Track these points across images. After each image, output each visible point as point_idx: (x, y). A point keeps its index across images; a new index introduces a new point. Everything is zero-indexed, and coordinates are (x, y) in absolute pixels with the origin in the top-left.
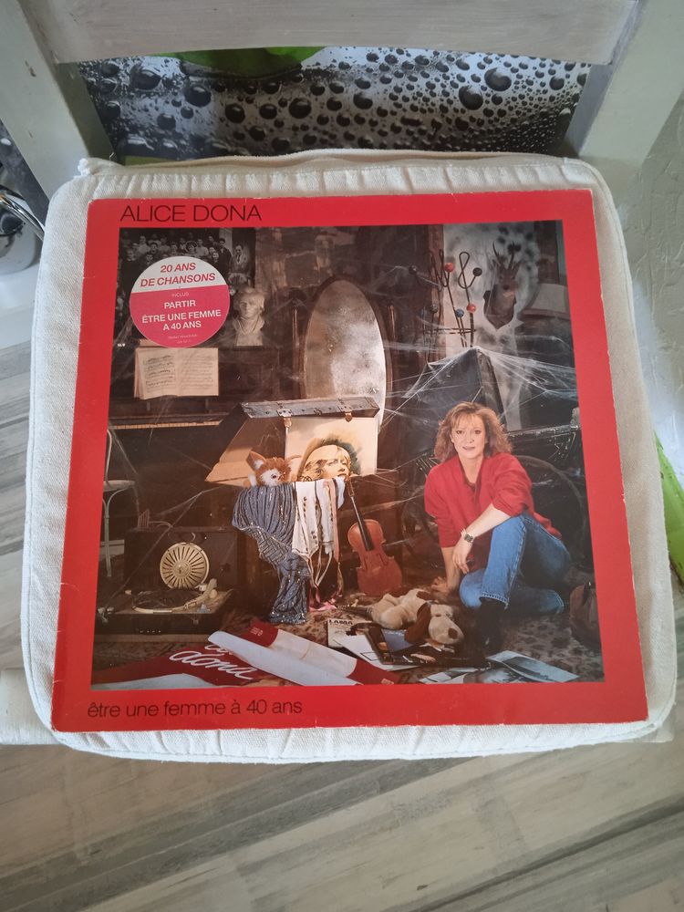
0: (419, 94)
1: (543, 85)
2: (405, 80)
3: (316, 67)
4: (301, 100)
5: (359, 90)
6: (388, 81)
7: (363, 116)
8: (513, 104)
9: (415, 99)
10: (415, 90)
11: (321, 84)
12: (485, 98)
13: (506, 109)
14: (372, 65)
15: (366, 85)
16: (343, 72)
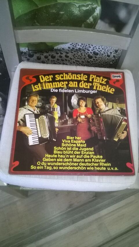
0: (79, 55)
1: (105, 55)
4: (54, 55)
5: (66, 54)
6: (73, 53)
7: (67, 59)
8: (99, 58)
9: (78, 56)
11: (58, 52)
12: (93, 57)
13: (98, 59)
14: (69, 49)
15: (68, 53)
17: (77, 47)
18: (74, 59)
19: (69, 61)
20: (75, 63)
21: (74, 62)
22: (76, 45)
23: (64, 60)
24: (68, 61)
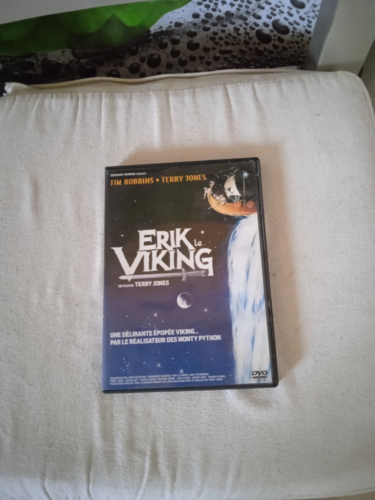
0: (230, 35)
2: (219, 27)
3: (160, 30)
5: (190, 39)
6: (208, 29)
7: (195, 55)
9: (227, 38)
10: (227, 32)
11: (165, 41)
16: (178, 29)
17: (220, 11)
18: (214, 49)
19: (202, 58)
20: (221, 61)
21: (216, 59)
22: (216, 4)
23: (188, 60)
24: (198, 61)
